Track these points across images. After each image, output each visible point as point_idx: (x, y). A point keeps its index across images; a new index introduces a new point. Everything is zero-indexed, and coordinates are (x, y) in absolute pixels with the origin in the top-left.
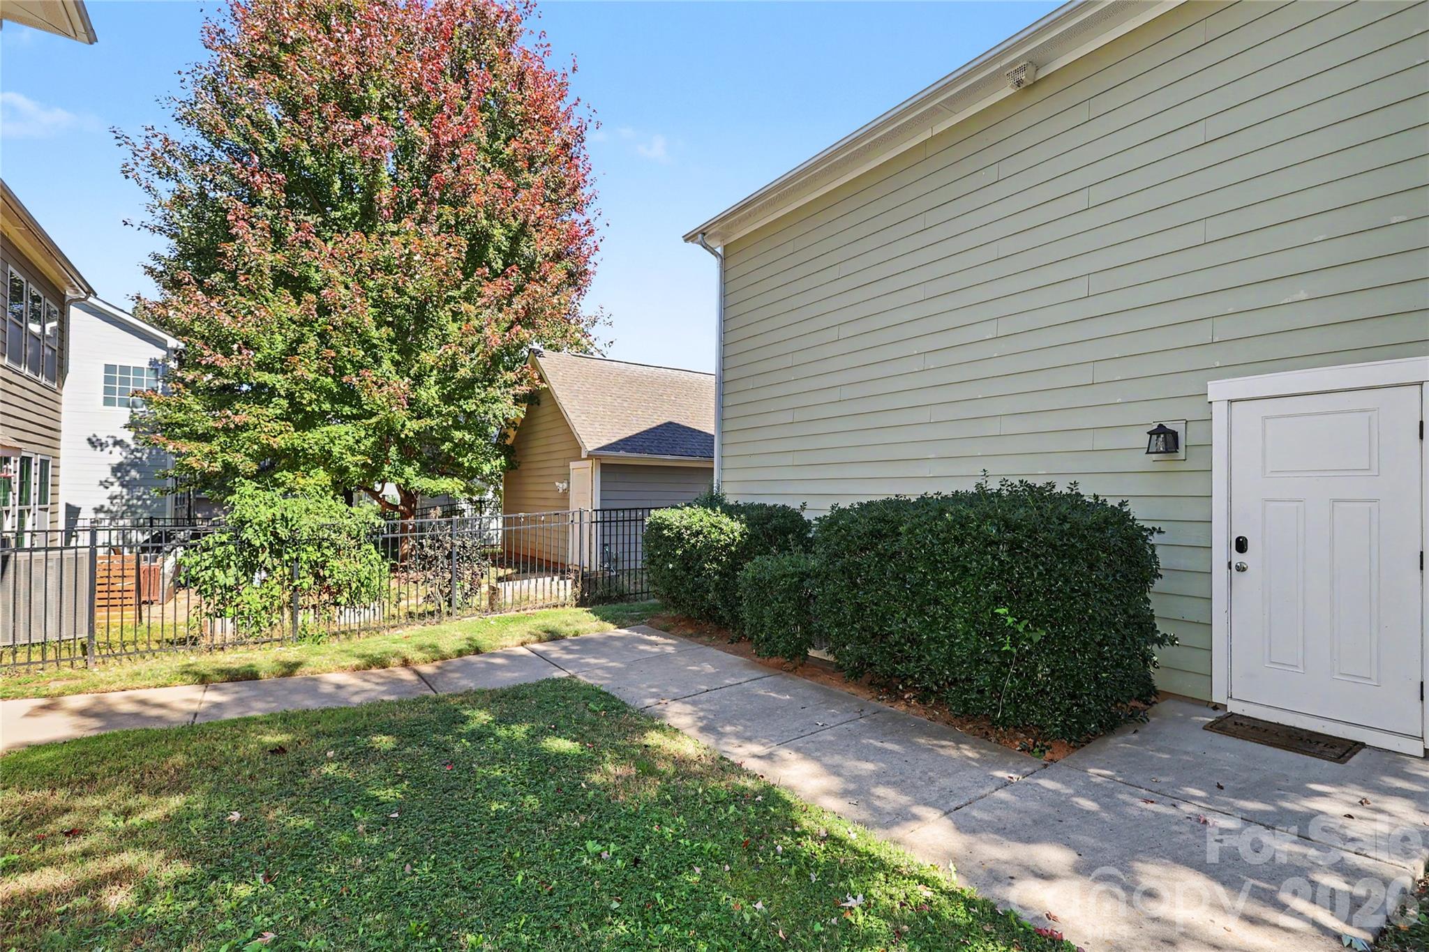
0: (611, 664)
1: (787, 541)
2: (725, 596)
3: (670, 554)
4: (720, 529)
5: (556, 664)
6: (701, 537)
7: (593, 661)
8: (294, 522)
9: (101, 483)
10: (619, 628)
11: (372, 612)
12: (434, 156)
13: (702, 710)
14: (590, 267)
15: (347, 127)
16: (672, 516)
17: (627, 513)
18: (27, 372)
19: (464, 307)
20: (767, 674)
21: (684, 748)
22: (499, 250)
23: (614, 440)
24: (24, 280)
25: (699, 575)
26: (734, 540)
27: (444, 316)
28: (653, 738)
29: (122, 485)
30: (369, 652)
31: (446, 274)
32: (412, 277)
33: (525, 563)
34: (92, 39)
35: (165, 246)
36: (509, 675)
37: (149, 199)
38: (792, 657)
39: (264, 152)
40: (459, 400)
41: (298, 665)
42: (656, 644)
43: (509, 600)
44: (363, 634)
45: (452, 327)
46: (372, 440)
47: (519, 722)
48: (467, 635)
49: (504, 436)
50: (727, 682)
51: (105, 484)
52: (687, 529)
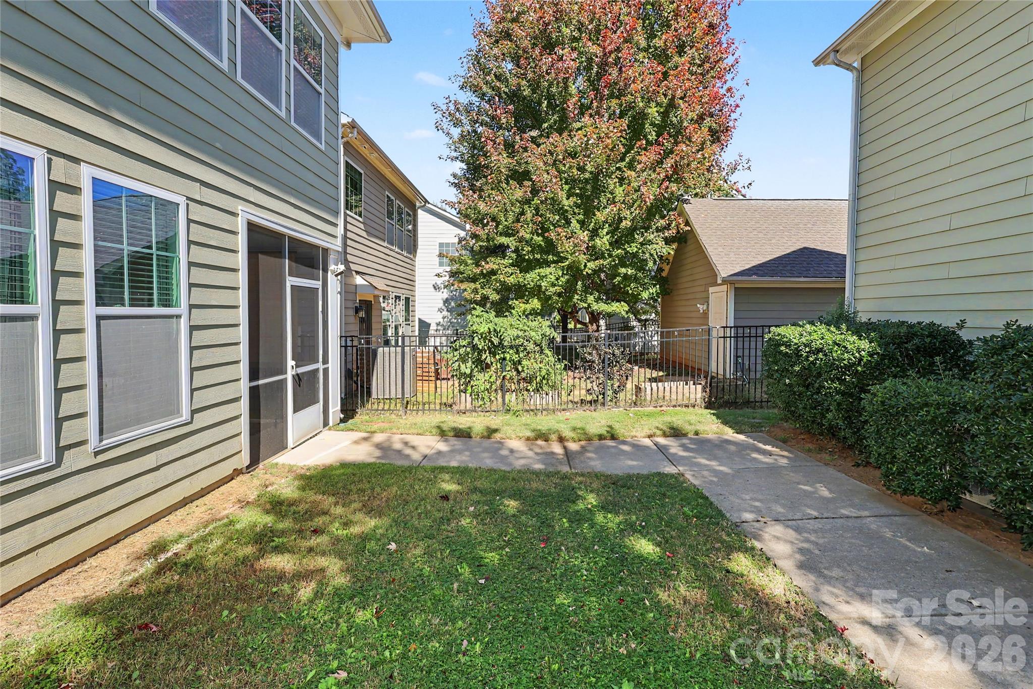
0: (721, 468)
1: (933, 364)
2: (849, 417)
3: (788, 370)
4: (844, 347)
5: (672, 460)
6: (821, 355)
7: (704, 461)
8: (501, 333)
9: (439, 310)
10: (737, 433)
11: (551, 398)
12: (603, 65)
13: (807, 540)
14: (731, 124)
15: (547, 60)
16: (790, 332)
17: (753, 331)
18: (397, 250)
19: (628, 173)
20: (898, 512)
21: (771, 585)
22: (653, 124)
23: (747, 267)
24: (394, 198)
25: (818, 392)
26: (861, 360)
27: (612, 183)
28: (741, 563)
29: (447, 311)
30: (539, 427)
31: (612, 150)
32: (589, 156)
33: (674, 367)
34: (389, 40)
35: (459, 167)
36: (631, 463)
37: (447, 140)
38: (936, 501)
39: (503, 95)
40: (624, 245)
41: (496, 431)
42: (770, 454)
43: (648, 398)
44: (544, 412)
45: (619, 191)
46: (566, 277)
47: (617, 513)
48: (608, 424)
49: (660, 270)
50: (845, 512)
51: (440, 310)
52: (806, 346)
